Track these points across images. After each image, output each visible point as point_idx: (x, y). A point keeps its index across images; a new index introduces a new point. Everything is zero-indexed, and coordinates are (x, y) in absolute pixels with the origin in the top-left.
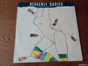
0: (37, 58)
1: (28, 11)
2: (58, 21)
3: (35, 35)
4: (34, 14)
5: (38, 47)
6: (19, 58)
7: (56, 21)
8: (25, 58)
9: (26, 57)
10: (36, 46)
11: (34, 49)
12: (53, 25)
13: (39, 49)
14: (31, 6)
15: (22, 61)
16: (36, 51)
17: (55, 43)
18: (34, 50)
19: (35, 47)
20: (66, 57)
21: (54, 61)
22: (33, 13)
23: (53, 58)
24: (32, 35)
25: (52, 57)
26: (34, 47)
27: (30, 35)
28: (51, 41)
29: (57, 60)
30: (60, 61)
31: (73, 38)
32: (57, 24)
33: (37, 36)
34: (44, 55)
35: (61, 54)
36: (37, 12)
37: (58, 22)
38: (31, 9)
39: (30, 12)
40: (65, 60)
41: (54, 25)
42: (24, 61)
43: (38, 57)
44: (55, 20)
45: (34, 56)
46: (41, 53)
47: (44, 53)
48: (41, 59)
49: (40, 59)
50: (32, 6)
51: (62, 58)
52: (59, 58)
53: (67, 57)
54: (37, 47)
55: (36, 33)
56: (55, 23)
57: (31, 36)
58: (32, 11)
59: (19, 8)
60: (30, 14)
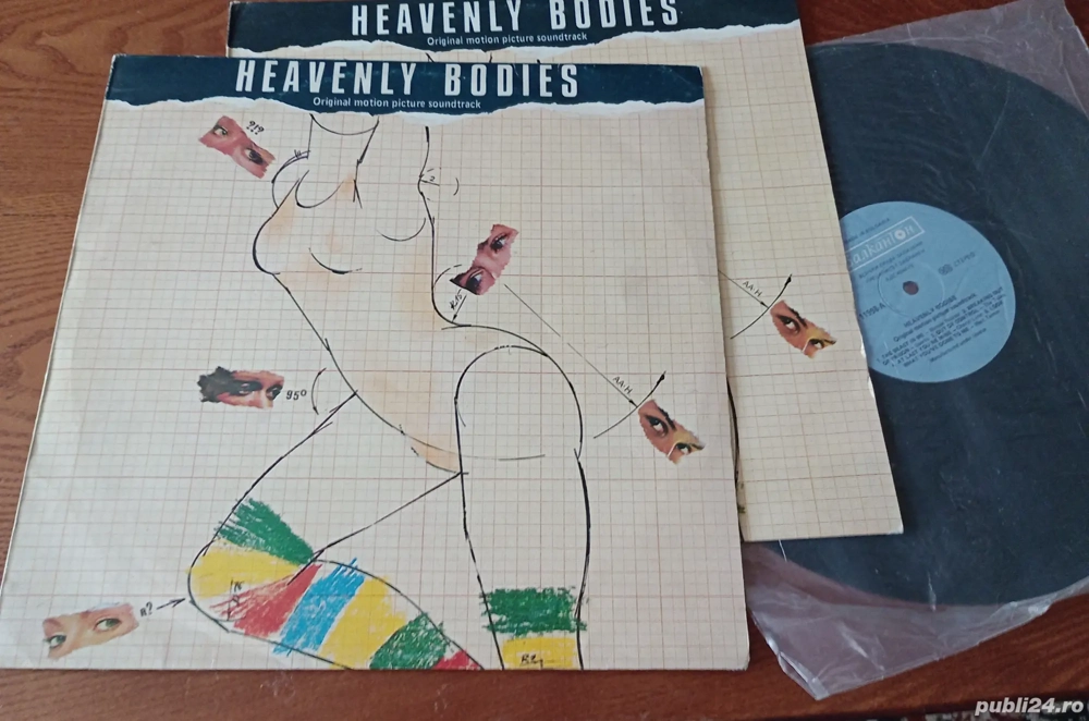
0: (241, 623)
1: (204, 140)
2: (515, 246)
3: (255, 384)
4: (272, 169)
5: (276, 509)
6: (52, 622)
7: (496, 243)
8: (114, 622)
9: (128, 609)
10: (255, 495)
11: (223, 531)
12: (457, 281)
13: (283, 529)
14: (244, 94)
15: (75, 646)
16: (244, 552)
17: (461, 473)
18: (222, 542)
19: (241, 510)
20: (563, 625)
21: (431, 660)
22: (258, 160)
23: (418, 633)
24: (221, 386)
25: (413, 615)
26: (223, 512)
27: (203, 381)
28: (423, 448)
29: (463, 656)
30: (489, 662)
31: (658, 424)
32: (500, 282)
33: (275, 389)
34: (323, 590)
35: (509, 587)
36: (298, 156)
37: (513, 261)
38: (244, 125)
39: (226, 150)
40: (552, 650)
41: (470, 282)
42: (99, 650)
43: (261, 617)
44: (486, 235)
45: (215, 600)
46: (295, 569)
47: (324, 572)
48: (293, 635)
49: (276, 637)
50: (256, 93)
51: (522, 632)
52: (493, 628)
53: (580, 626)
54: (262, 510)
55: (268, 367)
56: (476, 267)
57: (210, 397)
58: (250, 145)
59: (117, 114)
60: (228, 167)
